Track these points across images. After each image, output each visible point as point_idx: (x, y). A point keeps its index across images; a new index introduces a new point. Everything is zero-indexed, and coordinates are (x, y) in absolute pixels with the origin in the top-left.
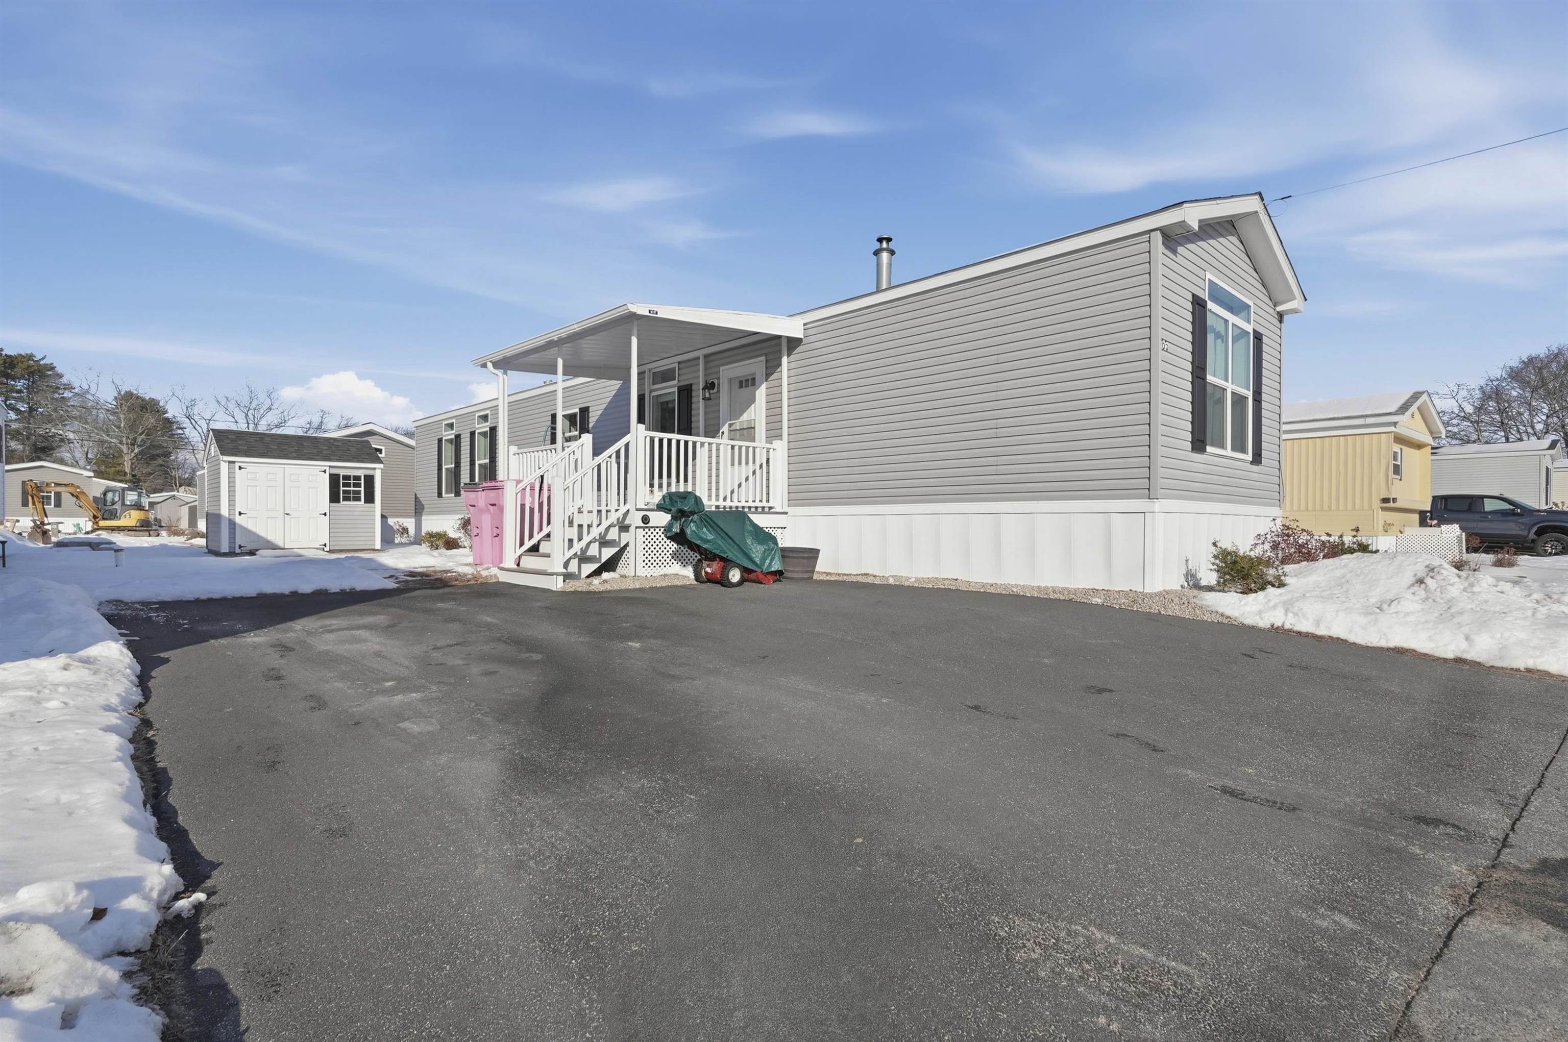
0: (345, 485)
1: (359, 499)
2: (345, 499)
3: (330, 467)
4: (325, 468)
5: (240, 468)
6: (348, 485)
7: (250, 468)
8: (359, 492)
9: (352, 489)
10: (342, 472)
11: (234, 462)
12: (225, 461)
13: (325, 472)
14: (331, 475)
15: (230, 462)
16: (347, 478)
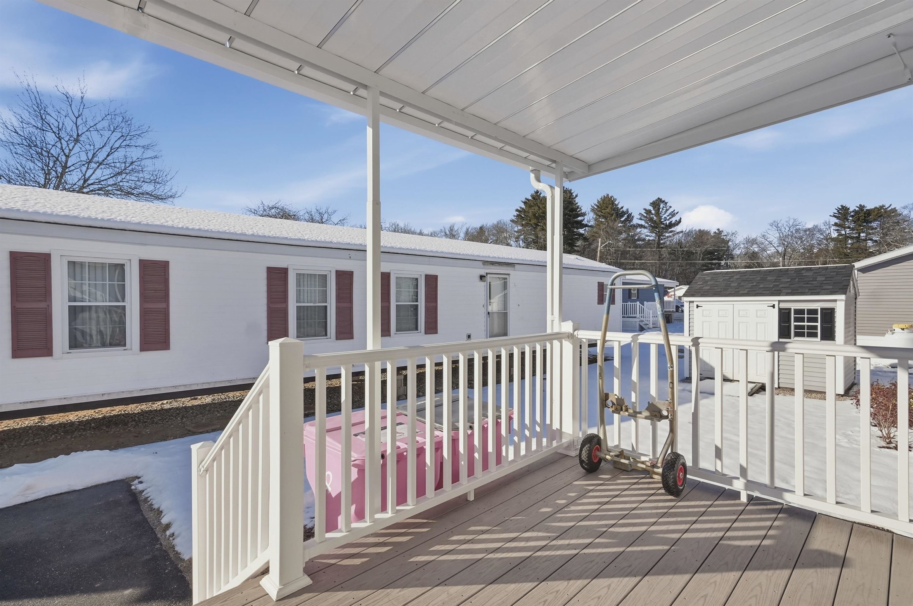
0: (796, 320)
1: (815, 335)
2: (797, 335)
3: (780, 301)
4: (774, 303)
5: (698, 306)
6: (802, 320)
7: (705, 306)
8: (816, 327)
9: (806, 324)
10: (793, 306)
11: (693, 302)
12: (686, 302)
13: (773, 306)
14: (780, 310)
15: (690, 302)
16: (801, 312)
